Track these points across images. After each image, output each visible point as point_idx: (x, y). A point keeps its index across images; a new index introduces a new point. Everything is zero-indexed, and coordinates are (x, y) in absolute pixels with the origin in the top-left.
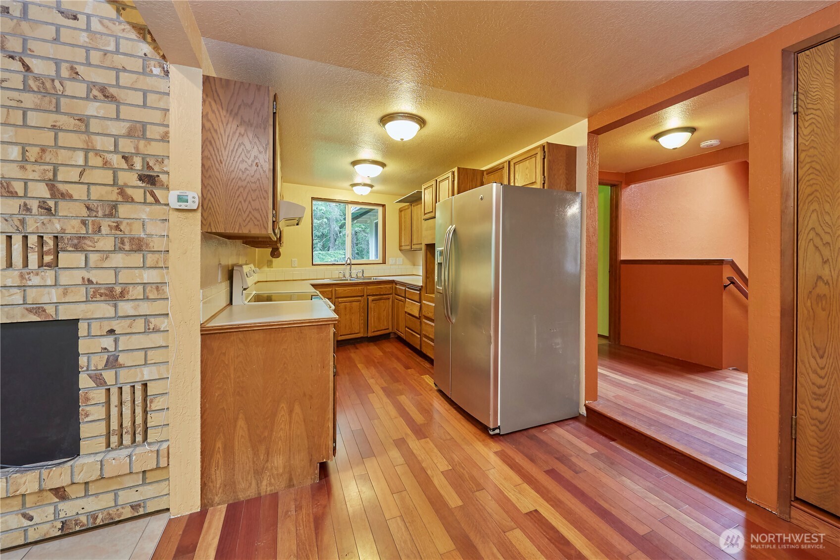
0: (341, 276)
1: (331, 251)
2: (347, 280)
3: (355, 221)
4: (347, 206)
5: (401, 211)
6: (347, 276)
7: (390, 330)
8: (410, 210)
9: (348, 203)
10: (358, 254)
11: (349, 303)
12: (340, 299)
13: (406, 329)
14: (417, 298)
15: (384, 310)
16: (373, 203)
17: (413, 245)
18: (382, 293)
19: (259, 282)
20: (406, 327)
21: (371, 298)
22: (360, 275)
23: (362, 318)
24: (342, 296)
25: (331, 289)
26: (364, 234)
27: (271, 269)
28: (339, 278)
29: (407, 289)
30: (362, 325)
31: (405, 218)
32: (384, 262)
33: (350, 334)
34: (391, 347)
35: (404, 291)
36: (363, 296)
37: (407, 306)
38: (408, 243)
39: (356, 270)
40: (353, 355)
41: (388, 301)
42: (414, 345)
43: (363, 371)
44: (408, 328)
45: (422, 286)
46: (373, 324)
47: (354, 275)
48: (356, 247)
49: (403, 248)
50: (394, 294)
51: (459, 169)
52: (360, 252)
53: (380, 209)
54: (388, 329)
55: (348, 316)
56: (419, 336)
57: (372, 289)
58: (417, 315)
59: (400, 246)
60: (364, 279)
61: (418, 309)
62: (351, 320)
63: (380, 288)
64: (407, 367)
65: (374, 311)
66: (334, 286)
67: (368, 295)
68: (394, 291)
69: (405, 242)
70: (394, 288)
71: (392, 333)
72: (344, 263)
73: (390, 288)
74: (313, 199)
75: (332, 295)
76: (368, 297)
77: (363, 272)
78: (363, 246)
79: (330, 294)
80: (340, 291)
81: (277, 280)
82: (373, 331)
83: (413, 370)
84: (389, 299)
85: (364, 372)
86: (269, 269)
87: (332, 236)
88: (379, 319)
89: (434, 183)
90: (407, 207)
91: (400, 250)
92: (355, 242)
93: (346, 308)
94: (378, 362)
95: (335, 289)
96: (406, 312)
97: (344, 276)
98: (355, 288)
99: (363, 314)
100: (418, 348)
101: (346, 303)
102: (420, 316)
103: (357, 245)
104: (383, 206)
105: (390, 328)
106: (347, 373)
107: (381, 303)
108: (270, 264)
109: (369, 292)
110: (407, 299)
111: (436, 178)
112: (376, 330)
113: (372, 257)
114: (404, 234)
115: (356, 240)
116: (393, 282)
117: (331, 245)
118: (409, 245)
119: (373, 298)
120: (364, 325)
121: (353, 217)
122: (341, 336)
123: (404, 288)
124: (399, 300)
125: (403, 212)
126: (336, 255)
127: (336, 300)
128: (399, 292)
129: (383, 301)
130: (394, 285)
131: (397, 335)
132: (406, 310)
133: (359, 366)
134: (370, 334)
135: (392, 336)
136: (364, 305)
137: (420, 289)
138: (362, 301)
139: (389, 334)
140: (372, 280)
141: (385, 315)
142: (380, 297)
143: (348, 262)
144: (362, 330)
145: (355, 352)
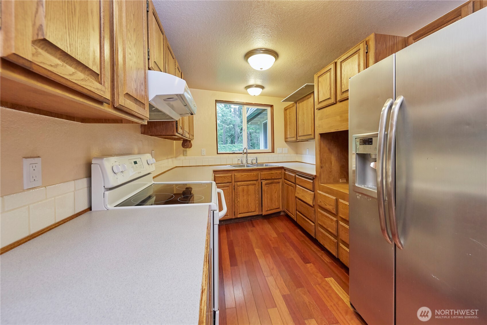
0: (240, 162)
1: (236, 144)
2: (244, 166)
3: (250, 123)
4: (243, 107)
5: (286, 109)
6: (244, 162)
7: (281, 209)
8: (294, 108)
9: (244, 104)
10: (251, 146)
11: (246, 186)
12: (238, 183)
13: (297, 212)
14: (310, 186)
15: (275, 193)
16: (264, 104)
17: (299, 136)
18: (273, 178)
19: (176, 167)
20: (296, 210)
21: (264, 182)
22: (254, 162)
23: (257, 199)
24: (240, 180)
25: (231, 175)
26: (255, 134)
27: (186, 157)
28: (238, 164)
29: (297, 176)
30: (258, 205)
31: (290, 115)
32: (273, 152)
33: (247, 213)
34: (282, 226)
35: (294, 177)
36: (258, 180)
37: (298, 192)
38: (294, 135)
39: (251, 157)
40: (250, 234)
41: (278, 185)
42: (309, 232)
43: (260, 260)
44: (299, 212)
45: (316, 176)
46: (266, 205)
47: (249, 162)
48: (251, 142)
49: (289, 140)
50: (283, 179)
51: (376, 35)
52: (253, 144)
53: (269, 109)
54: (279, 208)
55: (245, 197)
56: (313, 224)
57: (265, 175)
58: (311, 204)
59: (286, 138)
60: (257, 165)
61: (312, 197)
62: (248, 200)
63: (271, 173)
64: (306, 261)
65: (267, 193)
66: (233, 172)
67: (262, 180)
68: (283, 176)
69: (291, 135)
70: (283, 173)
71: (282, 211)
72: (242, 152)
73: (280, 173)
74: (217, 101)
75: (232, 179)
76: (262, 181)
77: (257, 159)
78: (255, 141)
79: (230, 179)
80: (238, 176)
81: (190, 165)
82: (266, 210)
83: (311, 264)
84: (279, 183)
85: (262, 261)
86: (184, 157)
87: (236, 135)
88: (271, 200)
89: (332, 66)
90: (291, 106)
91: (286, 141)
92: (250, 138)
93: (243, 190)
94: (273, 247)
95: (234, 175)
96: (296, 197)
97: (242, 163)
98: (251, 173)
99: (258, 196)
100: (313, 235)
101: (244, 186)
102: (313, 205)
103: (251, 141)
104: (272, 106)
105: (281, 207)
106: (245, 262)
107: (273, 186)
108: (184, 154)
109: (263, 177)
110: (297, 186)
111: (336, 61)
112: (269, 209)
113: (262, 148)
114: (290, 128)
115: (250, 137)
116: (282, 168)
117: (236, 141)
118: (294, 137)
119: (266, 182)
120: (259, 205)
121: (248, 120)
122: (240, 214)
123: (294, 175)
124: (289, 185)
125: (288, 111)
126: (239, 147)
127: (236, 183)
128: (288, 178)
129: (274, 184)
130: (283, 171)
131: (286, 213)
132: (296, 195)
133: (257, 251)
134: (264, 213)
135: (282, 214)
136: (259, 187)
137: (313, 178)
138: (257, 185)
139: (280, 212)
140: (264, 167)
141: (276, 197)
142: (272, 181)
143: (245, 151)
144: (257, 209)
145: (252, 231)
